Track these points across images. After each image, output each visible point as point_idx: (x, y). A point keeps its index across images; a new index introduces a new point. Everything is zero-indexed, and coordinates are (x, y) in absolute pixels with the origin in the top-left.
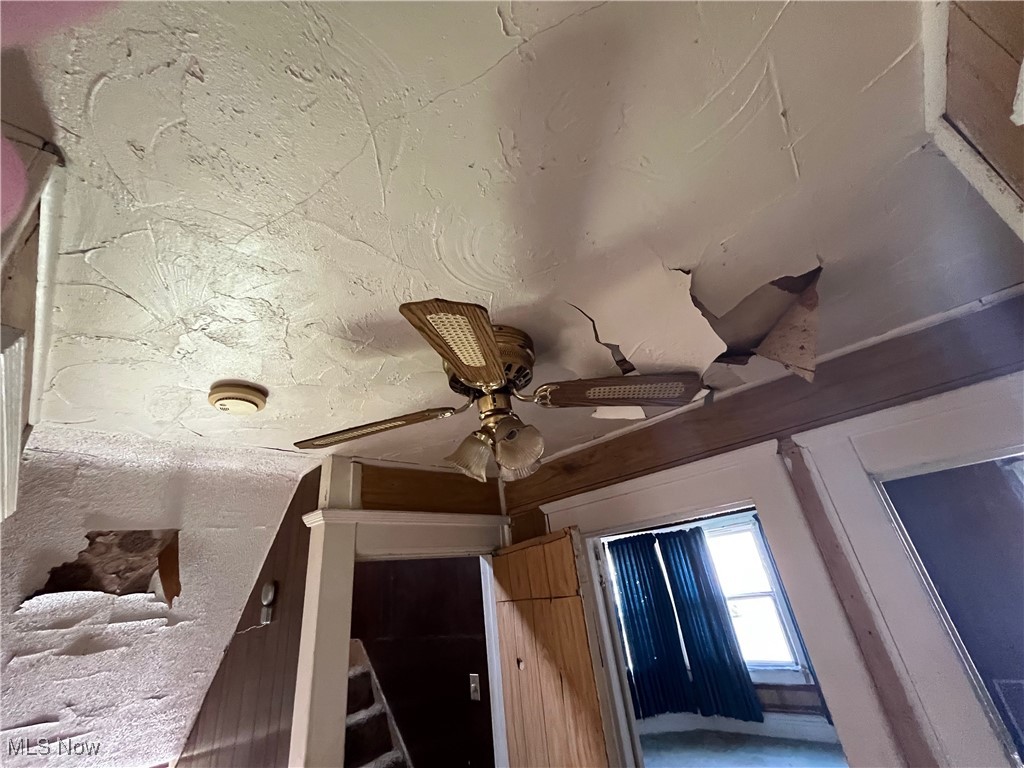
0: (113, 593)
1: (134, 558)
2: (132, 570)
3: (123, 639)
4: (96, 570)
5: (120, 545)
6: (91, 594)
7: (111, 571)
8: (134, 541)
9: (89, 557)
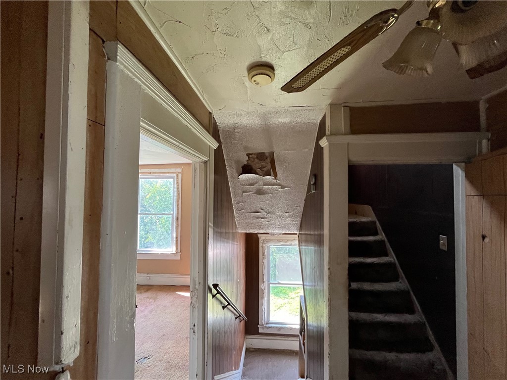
0: (261, 175)
1: (263, 163)
2: (264, 167)
3: (269, 191)
4: (254, 167)
5: (257, 158)
6: (254, 175)
7: (258, 167)
8: (261, 156)
9: (250, 162)
